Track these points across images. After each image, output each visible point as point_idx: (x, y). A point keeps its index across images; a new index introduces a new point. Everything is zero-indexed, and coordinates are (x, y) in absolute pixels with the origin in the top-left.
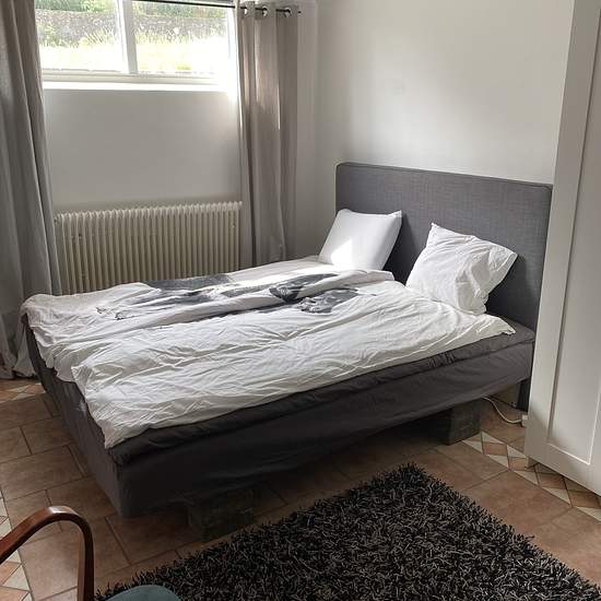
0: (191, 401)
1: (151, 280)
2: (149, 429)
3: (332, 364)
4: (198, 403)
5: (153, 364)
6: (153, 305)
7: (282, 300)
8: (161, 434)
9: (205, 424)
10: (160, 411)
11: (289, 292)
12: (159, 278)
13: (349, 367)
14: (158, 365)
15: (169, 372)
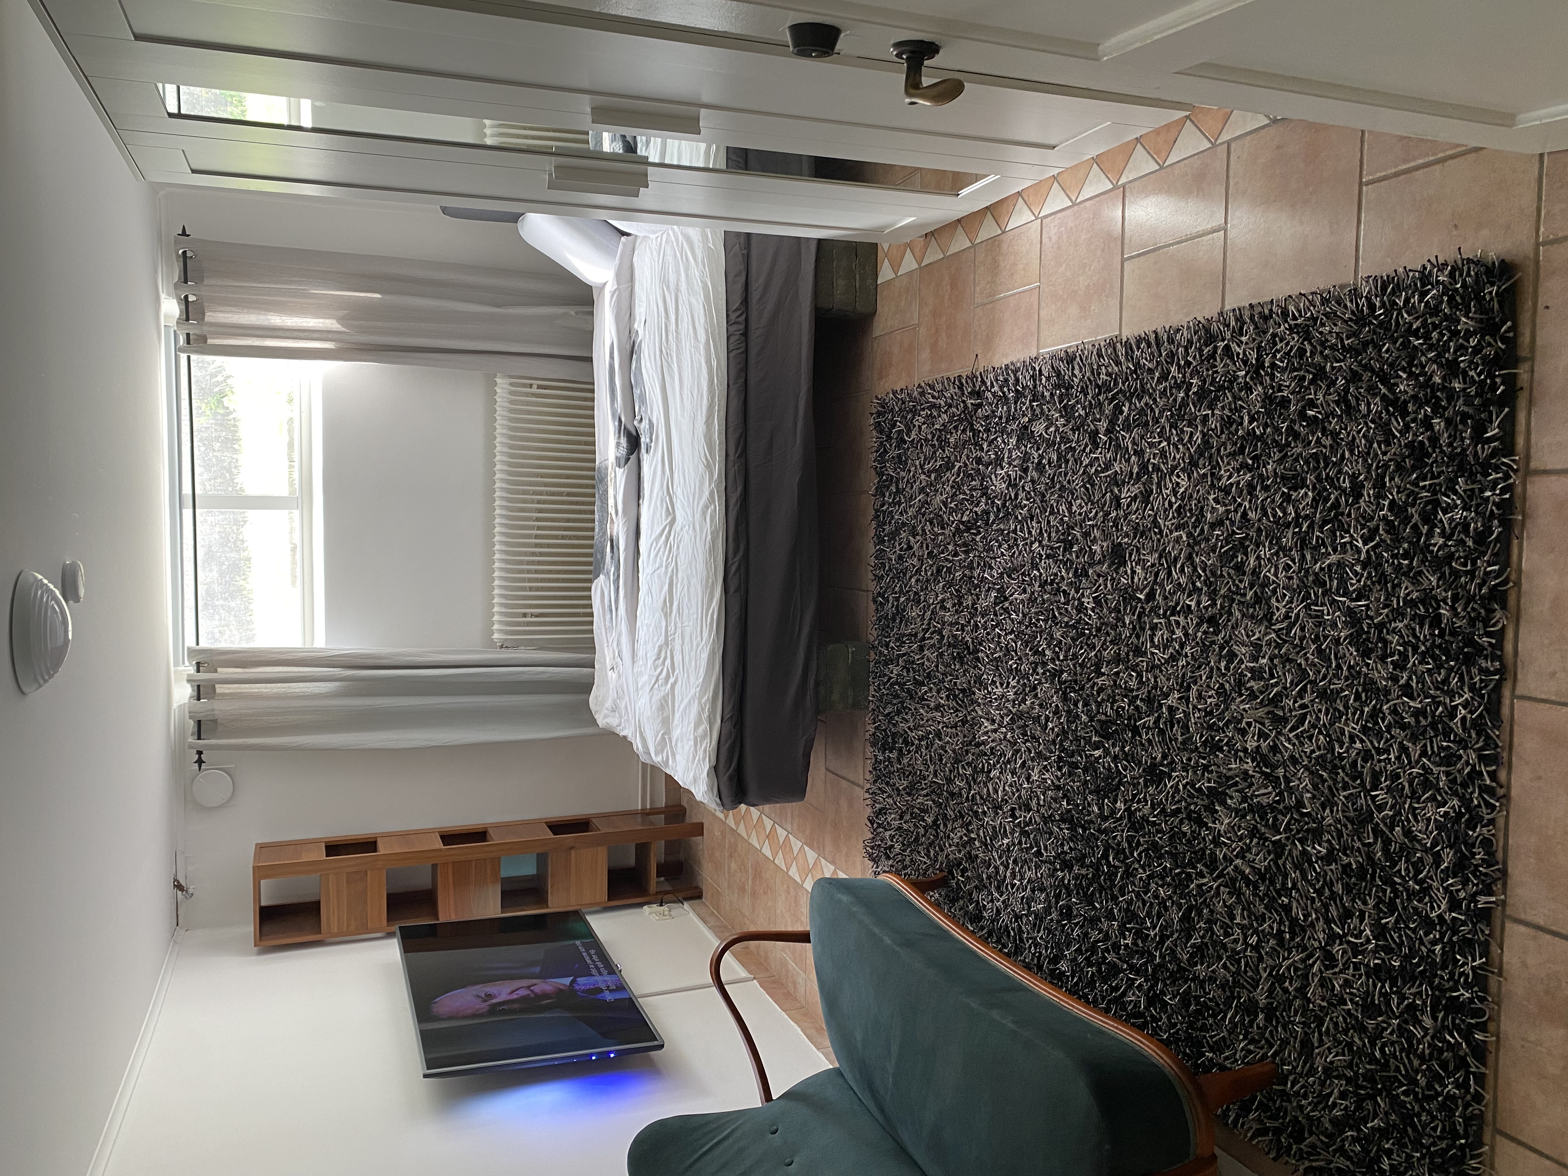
0: (699, 715)
1: (591, 576)
2: (716, 768)
3: (704, 513)
4: (703, 710)
5: (665, 698)
6: (617, 609)
7: (633, 457)
8: (722, 760)
9: (726, 712)
10: (700, 753)
11: (624, 441)
12: (590, 564)
13: (711, 494)
14: (667, 695)
15: (676, 687)
